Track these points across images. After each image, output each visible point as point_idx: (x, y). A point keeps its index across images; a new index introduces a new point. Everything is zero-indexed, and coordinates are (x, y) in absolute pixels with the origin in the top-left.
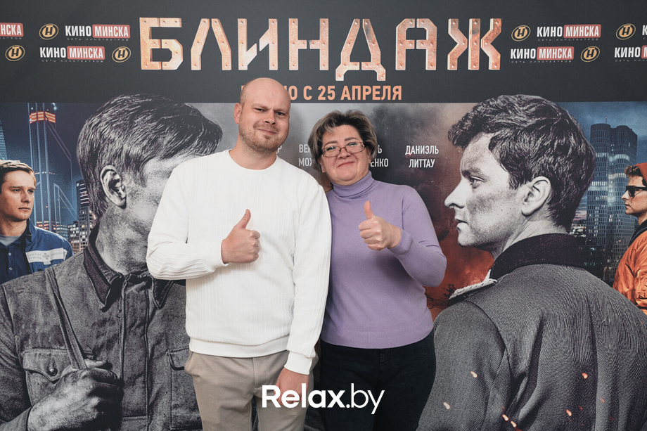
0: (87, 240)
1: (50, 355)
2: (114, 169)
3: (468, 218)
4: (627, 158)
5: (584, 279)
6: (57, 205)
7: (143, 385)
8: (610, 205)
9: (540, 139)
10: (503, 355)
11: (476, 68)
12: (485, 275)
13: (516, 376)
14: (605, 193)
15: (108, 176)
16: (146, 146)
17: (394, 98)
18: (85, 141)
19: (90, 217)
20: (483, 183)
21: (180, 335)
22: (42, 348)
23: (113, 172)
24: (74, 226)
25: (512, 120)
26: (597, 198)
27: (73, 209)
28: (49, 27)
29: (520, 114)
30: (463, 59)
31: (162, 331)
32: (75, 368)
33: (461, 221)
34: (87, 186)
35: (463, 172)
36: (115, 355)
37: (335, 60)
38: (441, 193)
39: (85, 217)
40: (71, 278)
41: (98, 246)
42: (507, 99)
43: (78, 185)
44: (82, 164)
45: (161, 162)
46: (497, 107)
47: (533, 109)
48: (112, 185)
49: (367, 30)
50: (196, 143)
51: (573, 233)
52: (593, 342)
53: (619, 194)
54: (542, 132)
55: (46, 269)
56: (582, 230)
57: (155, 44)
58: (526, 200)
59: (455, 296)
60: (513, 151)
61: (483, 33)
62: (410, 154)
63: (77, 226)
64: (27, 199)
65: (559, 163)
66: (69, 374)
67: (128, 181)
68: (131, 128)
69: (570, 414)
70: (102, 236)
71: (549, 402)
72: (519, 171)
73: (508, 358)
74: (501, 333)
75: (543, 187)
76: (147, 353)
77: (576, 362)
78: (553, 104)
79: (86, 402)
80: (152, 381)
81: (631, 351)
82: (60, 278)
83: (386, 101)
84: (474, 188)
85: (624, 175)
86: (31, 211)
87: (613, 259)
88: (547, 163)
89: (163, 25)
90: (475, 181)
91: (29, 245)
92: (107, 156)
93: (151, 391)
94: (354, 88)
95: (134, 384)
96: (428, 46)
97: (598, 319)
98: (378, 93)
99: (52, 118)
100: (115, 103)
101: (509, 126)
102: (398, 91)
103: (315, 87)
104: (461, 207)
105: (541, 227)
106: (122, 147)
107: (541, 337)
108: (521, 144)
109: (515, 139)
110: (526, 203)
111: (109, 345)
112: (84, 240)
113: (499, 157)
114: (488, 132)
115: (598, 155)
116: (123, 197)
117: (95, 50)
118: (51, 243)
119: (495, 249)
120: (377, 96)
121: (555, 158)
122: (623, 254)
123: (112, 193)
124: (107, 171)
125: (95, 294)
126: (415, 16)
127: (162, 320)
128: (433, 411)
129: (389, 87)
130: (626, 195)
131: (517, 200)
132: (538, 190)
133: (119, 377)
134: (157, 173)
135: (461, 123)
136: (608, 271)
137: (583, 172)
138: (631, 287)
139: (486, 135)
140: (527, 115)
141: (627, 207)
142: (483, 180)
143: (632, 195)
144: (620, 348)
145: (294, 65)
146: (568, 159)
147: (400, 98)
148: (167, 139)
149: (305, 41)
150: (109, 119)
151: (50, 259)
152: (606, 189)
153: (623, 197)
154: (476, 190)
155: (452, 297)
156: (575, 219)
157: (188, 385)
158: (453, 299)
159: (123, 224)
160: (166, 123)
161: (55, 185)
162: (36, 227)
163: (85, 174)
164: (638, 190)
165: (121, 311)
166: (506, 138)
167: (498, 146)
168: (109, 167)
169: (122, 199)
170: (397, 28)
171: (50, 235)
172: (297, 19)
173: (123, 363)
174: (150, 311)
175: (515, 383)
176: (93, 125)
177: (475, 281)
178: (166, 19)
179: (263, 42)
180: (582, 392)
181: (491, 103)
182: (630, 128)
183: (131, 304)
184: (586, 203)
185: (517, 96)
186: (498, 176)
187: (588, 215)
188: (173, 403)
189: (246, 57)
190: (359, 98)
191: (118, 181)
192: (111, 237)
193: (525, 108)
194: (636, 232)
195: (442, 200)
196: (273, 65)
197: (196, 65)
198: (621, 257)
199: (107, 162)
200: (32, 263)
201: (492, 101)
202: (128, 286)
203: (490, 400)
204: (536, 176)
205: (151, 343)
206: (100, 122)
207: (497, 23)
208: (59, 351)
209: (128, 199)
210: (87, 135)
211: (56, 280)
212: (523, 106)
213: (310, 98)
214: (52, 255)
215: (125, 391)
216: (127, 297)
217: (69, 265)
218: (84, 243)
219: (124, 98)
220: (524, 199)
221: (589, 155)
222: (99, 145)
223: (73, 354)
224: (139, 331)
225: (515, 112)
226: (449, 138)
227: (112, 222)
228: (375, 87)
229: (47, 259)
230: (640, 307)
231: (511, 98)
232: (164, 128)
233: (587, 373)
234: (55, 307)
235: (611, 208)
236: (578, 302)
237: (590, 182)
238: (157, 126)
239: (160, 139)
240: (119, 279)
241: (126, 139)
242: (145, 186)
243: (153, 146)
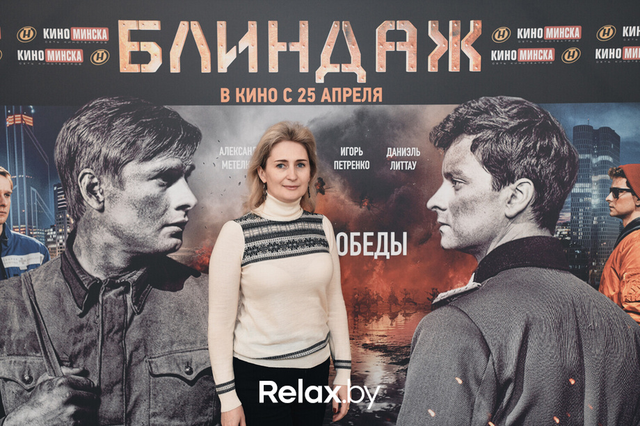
0: (64, 244)
1: (26, 362)
2: (92, 172)
3: (451, 221)
4: (611, 159)
5: (568, 282)
6: (34, 209)
7: (121, 393)
8: (594, 207)
9: (523, 140)
10: (488, 361)
11: (457, 69)
12: (469, 278)
13: (501, 382)
14: (589, 195)
15: (86, 180)
16: (124, 149)
17: (375, 100)
18: (63, 144)
19: (67, 221)
20: (466, 186)
21: (158, 340)
22: (17, 355)
23: (91, 176)
24: (52, 230)
25: (493, 122)
26: (581, 200)
27: (51, 212)
28: (27, 29)
29: (501, 115)
30: (444, 60)
31: (140, 337)
32: (51, 376)
33: (443, 224)
34: (65, 189)
35: (445, 174)
36: (92, 362)
37: (315, 63)
38: (423, 195)
39: (62, 221)
40: (48, 283)
41: (75, 251)
42: (488, 100)
43: (55, 188)
44: (59, 167)
45: (140, 165)
46: (478, 108)
47: (515, 111)
48: (90, 189)
49: (347, 32)
50: (175, 145)
51: (558, 235)
52: (580, 346)
53: (603, 196)
54: (524, 133)
55: (22, 274)
56: (566, 233)
57: (134, 47)
58: (509, 203)
59: (439, 300)
60: (496, 153)
61: (463, 35)
62: (391, 156)
63: (54, 230)
64: (3, 203)
65: (542, 165)
66: (44, 382)
67: (107, 185)
68: (109, 131)
69: (558, 421)
70: (80, 241)
71: (536, 409)
72: (502, 172)
73: (493, 363)
74: (486, 337)
75: (526, 190)
76: (125, 359)
77: (563, 367)
78: (534, 106)
79: (61, 410)
80: (130, 388)
81: (618, 355)
82: (37, 283)
83: (366, 102)
84: (457, 190)
85: (608, 177)
86: (7, 215)
87: (598, 262)
88: (530, 164)
89: (142, 28)
90: (457, 183)
91: (5, 250)
92: (85, 160)
93: (129, 398)
94: (334, 90)
95: (111, 391)
96: (409, 49)
97: (584, 323)
98: (359, 95)
99: (29, 121)
100: (94, 106)
101: (491, 128)
102: (378, 93)
103: (295, 89)
104: (444, 210)
105: (525, 229)
106: (100, 151)
107: (527, 342)
108: (504, 146)
109: (497, 141)
110: (509, 205)
111: (86, 351)
112: (61, 244)
113: (481, 159)
114: (470, 134)
115: (581, 157)
116: (101, 200)
117: (73, 53)
118: (27, 248)
119: (479, 252)
120: (357, 98)
121: (538, 159)
122: (608, 256)
123: (90, 196)
124: (85, 174)
125: (73, 300)
126: (395, 18)
127: (141, 325)
128: (417, 419)
129: (369, 89)
130: (610, 197)
131: (501, 203)
132: (521, 192)
133: (96, 384)
134: (136, 176)
135: (443, 125)
136: (593, 274)
137: (566, 173)
138: (617, 290)
139: (468, 137)
140: (509, 116)
141: (612, 209)
142: (466, 182)
143: (616, 196)
144: (607, 352)
145: (273, 67)
146: (551, 161)
147: (380, 100)
148: (146, 142)
149: (285, 44)
150: (87, 122)
151: (26, 264)
152: (590, 191)
153: (607, 199)
154: (458, 192)
155: (435, 301)
156: (559, 222)
157: (167, 393)
158: (436, 303)
159: (101, 228)
160: (145, 126)
161: (32, 189)
162: (12, 232)
163: (62, 177)
164: (622, 192)
165: (98, 317)
166: (488, 140)
167: (480, 148)
168: (87, 170)
169: (100, 203)
170: (377, 30)
171: (27, 240)
172: (276, 22)
173: (100, 370)
174: (128, 317)
175: (501, 389)
176: (71, 128)
177: (459, 285)
178: (146, 22)
179: (243, 45)
180: (569, 399)
181: (472, 105)
182: (613, 129)
183: (108, 309)
184: (570, 205)
185: (499, 97)
186: (481, 179)
187: (572, 218)
188: (152, 411)
189: (226, 59)
190: (339, 100)
191: (96, 184)
192: (89, 241)
193: (506, 110)
194: (621, 235)
195: (424, 203)
196: (253, 67)
197: (175, 68)
198: (607, 260)
199: (85, 166)
200: (8, 268)
201: (473, 103)
202: (106, 291)
203: (475, 407)
204: (519, 178)
205: (129, 349)
206: (78, 125)
207: (477, 25)
208: (35, 358)
209: (106, 202)
210: (65, 138)
211: (32, 285)
212: (505, 107)
213: (290, 100)
214: (28, 260)
215: (102, 399)
216: (105, 302)
217: (46, 270)
218: (61, 248)
219: (103, 100)
220: (507, 202)
221: (572, 156)
222: (77, 148)
223: (48, 361)
224: (117, 337)
225: (497, 114)
226: (430, 140)
227: (90, 226)
228: (355, 89)
229: (23, 263)
230: (627, 311)
231: (493, 100)
232: (143, 131)
233: (574, 379)
234: (31, 313)
235: (595, 210)
236: (564, 305)
237: (573, 184)
238: (135, 129)
239: (139, 142)
240: (96, 284)
241: (104, 142)
242: (124, 190)
243: (132, 149)
